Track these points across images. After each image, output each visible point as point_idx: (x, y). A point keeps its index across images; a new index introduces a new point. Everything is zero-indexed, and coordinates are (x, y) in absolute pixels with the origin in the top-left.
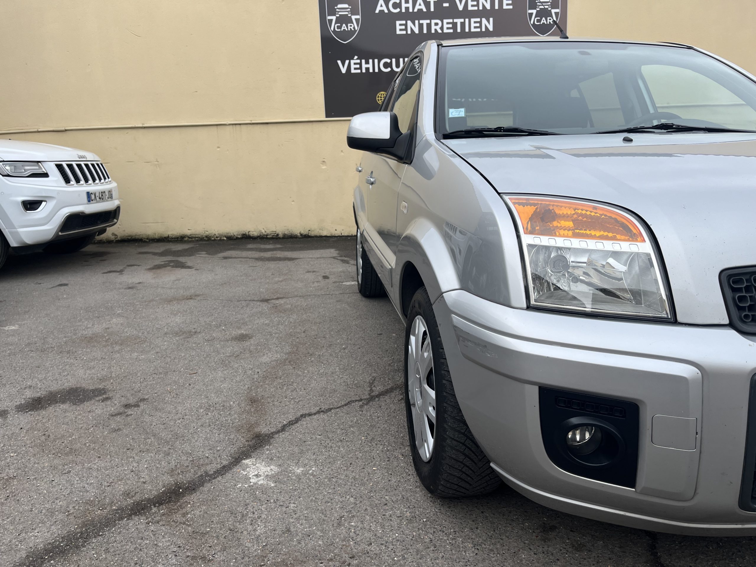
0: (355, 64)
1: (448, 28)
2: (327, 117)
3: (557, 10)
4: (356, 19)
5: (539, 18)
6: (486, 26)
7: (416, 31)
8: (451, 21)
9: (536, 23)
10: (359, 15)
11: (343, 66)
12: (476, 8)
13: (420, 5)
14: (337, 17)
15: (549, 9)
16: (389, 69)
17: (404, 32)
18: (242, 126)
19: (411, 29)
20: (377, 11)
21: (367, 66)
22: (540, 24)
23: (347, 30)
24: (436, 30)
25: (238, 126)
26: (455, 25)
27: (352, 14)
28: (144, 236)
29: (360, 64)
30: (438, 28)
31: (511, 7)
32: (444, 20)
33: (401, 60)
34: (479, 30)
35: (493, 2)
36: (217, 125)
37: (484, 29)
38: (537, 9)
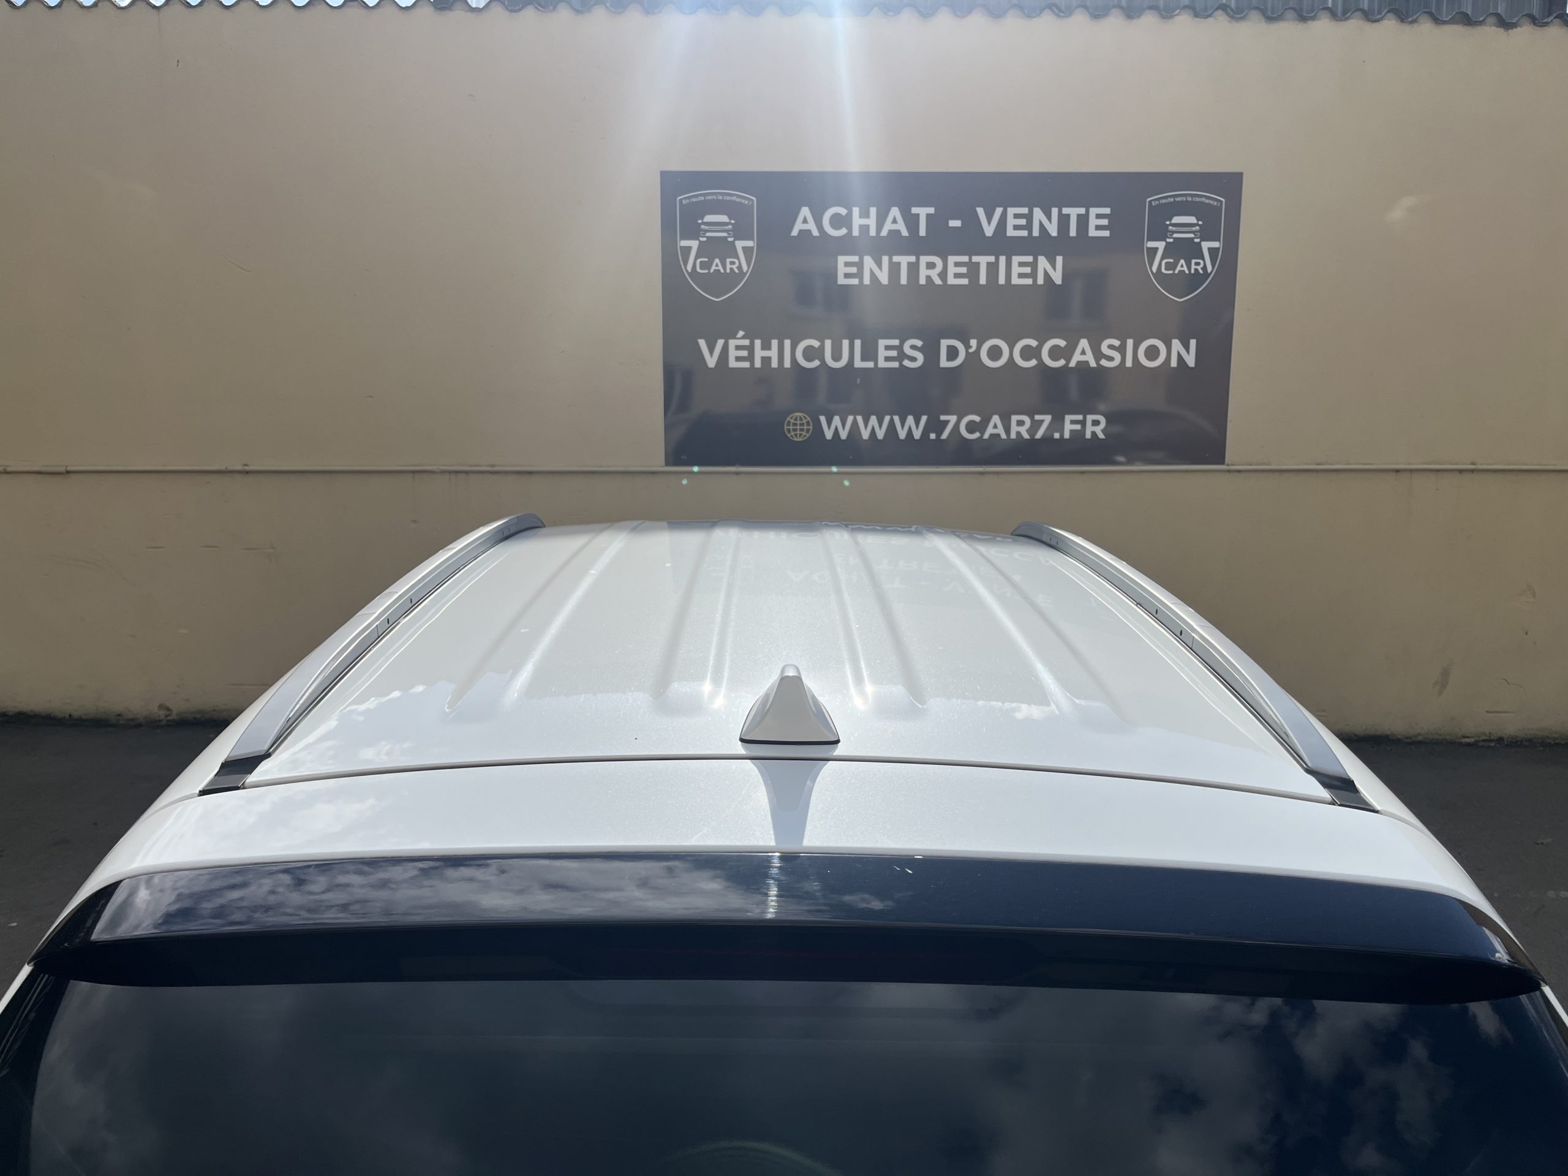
0: (738, 348)
1: (957, 276)
2: (667, 464)
3: (1215, 244)
4: (744, 248)
5: (1172, 260)
6: (1046, 275)
7: (884, 279)
8: (965, 259)
9: (1163, 271)
10: (753, 240)
11: (711, 352)
12: (1025, 233)
13: (895, 221)
14: (700, 242)
15: (1197, 240)
16: (817, 363)
17: (855, 281)
18: (471, 477)
19: (871, 271)
20: (795, 233)
21: (766, 353)
22: (1174, 273)
23: (722, 271)
24: (929, 278)
25: (461, 477)
26: (974, 268)
27: (739, 237)
29: (751, 349)
30: (934, 274)
31: (1106, 233)
32: (950, 258)
33: (846, 343)
34: (1029, 281)
35: (1064, 220)
36: (413, 472)
37: (1041, 281)
38: (1168, 240)
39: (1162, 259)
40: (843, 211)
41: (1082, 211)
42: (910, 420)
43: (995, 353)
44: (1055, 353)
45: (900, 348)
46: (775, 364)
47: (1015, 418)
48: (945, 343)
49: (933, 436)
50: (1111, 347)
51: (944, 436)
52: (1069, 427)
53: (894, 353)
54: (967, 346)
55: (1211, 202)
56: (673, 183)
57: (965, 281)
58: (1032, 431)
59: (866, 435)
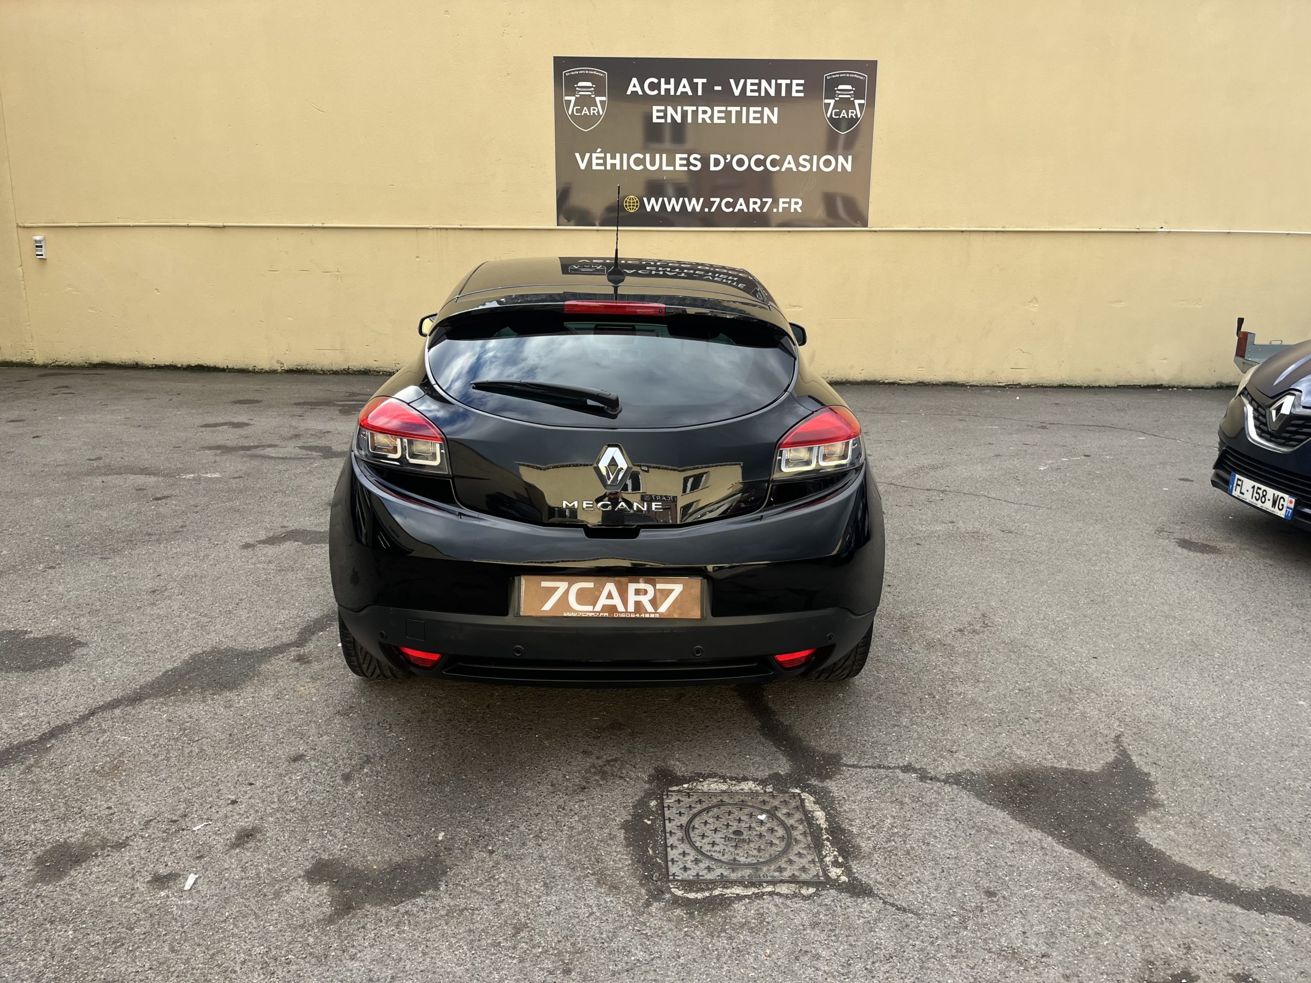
0: (597, 158)
1: (719, 118)
2: (558, 225)
3: (862, 101)
4: (600, 101)
5: (838, 110)
6: (769, 118)
7: (679, 120)
8: (723, 108)
9: (834, 116)
10: (606, 97)
11: (583, 161)
12: (756, 94)
13: (684, 87)
14: (576, 97)
15: (852, 99)
16: (641, 167)
17: (663, 121)
18: (448, 231)
19: (672, 116)
20: (629, 93)
21: (613, 161)
22: (839, 118)
23: (589, 114)
24: (703, 119)
25: (444, 233)
26: (728, 114)
27: (598, 95)
28: (318, 367)
29: (605, 159)
30: (706, 117)
31: (802, 95)
32: (715, 108)
33: (657, 156)
34: (759, 122)
35: (778, 87)
36: (417, 228)
37: (765, 121)
38: (836, 99)
39: (833, 110)
40: (656, 81)
41: (788, 81)
42: (694, 200)
43: (740, 163)
44: (774, 163)
45: (688, 159)
46: (618, 168)
47: (752, 200)
49: (706, 210)
50: (804, 160)
51: (713, 210)
52: (781, 206)
53: (685, 162)
54: (725, 159)
55: (860, 77)
56: (561, 64)
57: (724, 121)
58: (762, 207)
59: (669, 209)
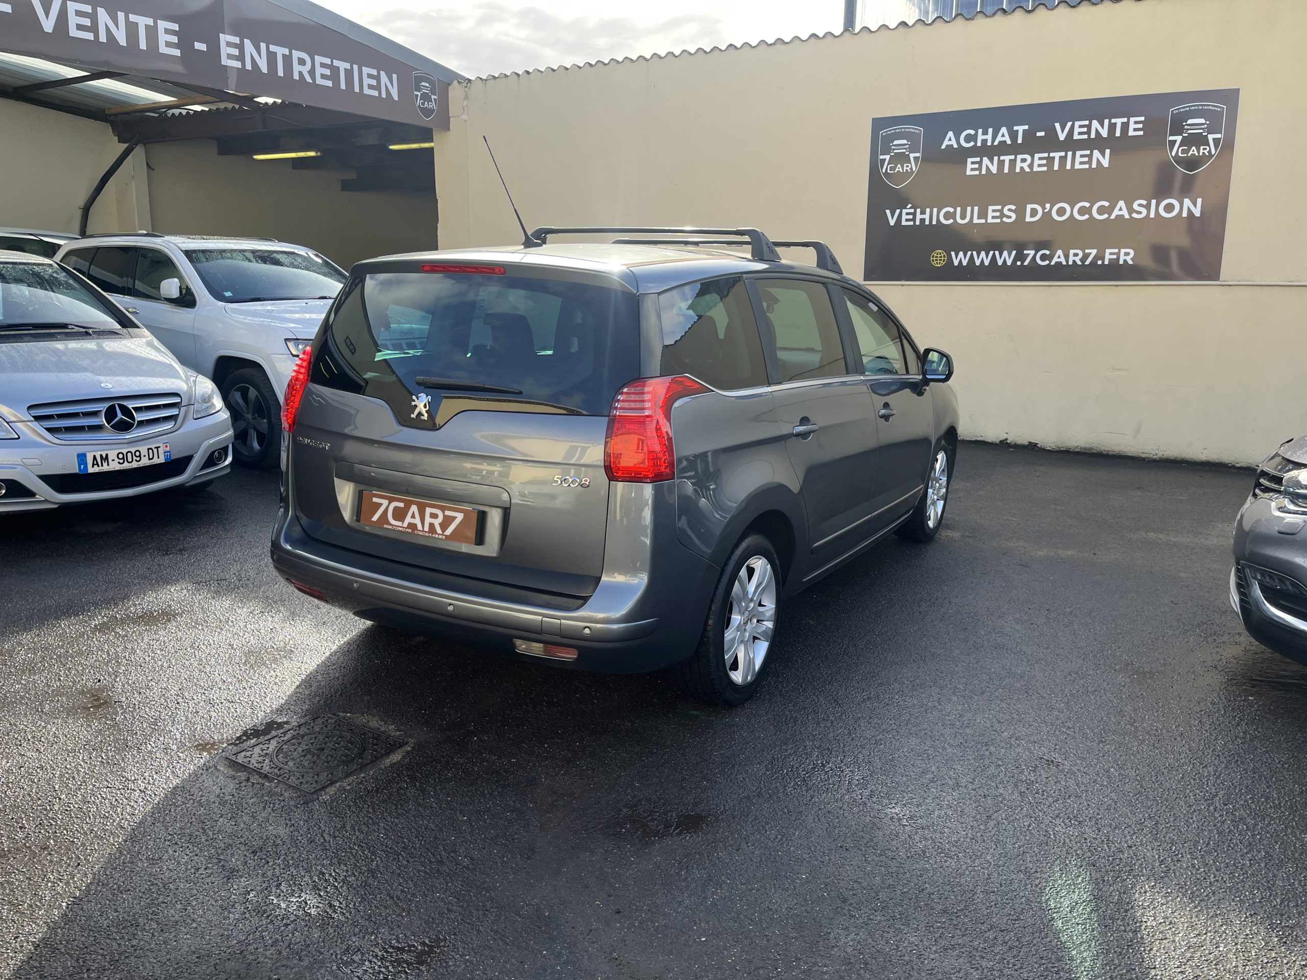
0: (907, 214)
1: (1039, 166)
2: (866, 280)
3: (1218, 136)
4: (914, 158)
5: (1186, 148)
6: (1098, 161)
7: (994, 169)
8: (1046, 155)
9: (1180, 155)
10: (920, 153)
11: (892, 217)
12: (1085, 137)
13: (1003, 136)
14: (891, 156)
15: (1205, 134)
16: (951, 221)
17: (977, 173)
19: (987, 166)
20: (943, 147)
21: (923, 216)
22: (1187, 156)
23: (901, 171)
24: (1022, 168)
26: (1050, 161)
27: (912, 151)
29: (914, 214)
30: (1025, 166)
31: (1141, 133)
32: (1036, 155)
33: (969, 209)
34: (1087, 166)
35: (1112, 127)
37: (1094, 166)
38: (1184, 135)
39: (1180, 147)
40: (972, 132)
41: (1125, 120)
42: (1005, 253)
43: (1061, 212)
44: (1101, 210)
45: (1001, 211)
46: (927, 223)
47: (1072, 252)
48: (1029, 207)
49: (1019, 263)
50: (1140, 205)
51: (1026, 263)
52: (1108, 257)
53: (998, 214)
54: (1044, 208)
55: (1216, 109)
56: (879, 124)
57: (1045, 169)
58: (1083, 259)
59: (978, 263)
